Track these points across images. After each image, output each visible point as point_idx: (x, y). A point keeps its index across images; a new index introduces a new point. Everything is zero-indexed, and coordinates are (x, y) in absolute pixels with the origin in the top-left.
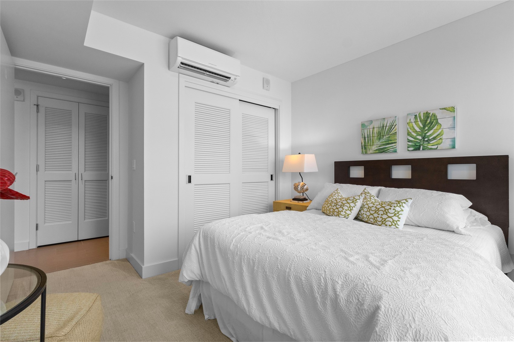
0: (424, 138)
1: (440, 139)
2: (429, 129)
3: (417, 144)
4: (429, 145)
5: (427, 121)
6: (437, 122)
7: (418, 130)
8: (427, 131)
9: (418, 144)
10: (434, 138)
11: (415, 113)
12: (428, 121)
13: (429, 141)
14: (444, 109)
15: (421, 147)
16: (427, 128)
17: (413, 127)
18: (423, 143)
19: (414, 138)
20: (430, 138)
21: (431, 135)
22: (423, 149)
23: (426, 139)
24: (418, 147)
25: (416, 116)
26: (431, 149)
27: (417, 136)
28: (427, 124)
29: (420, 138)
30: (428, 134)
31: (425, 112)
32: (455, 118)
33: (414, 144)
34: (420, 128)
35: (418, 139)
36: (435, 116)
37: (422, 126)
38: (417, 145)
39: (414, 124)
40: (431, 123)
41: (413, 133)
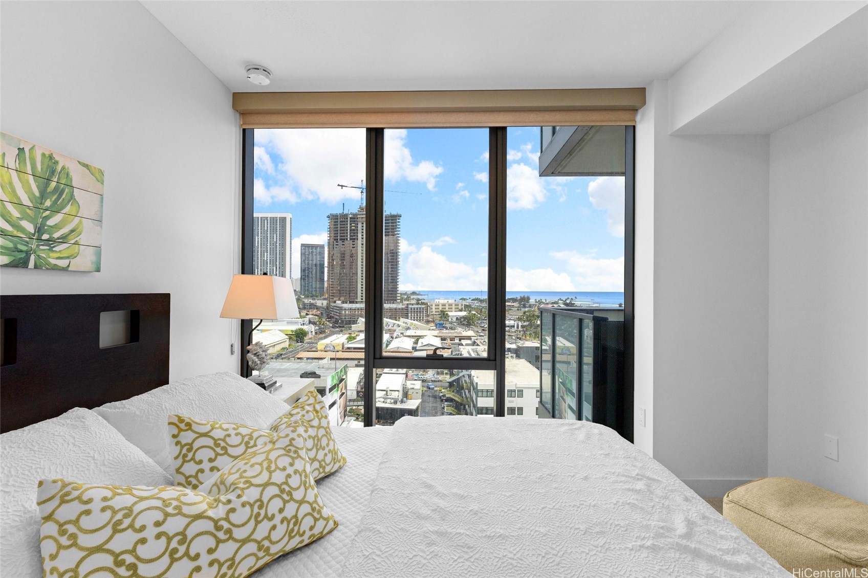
0: (40, 230)
1: (76, 243)
2: (56, 209)
3: (20, 247)
4: (52, 255)
5: (49, 180)
6: (72, 197)
7: (26, 201)
8: (48, 213)
9: (24, 248)
10: (64, 239)
11: (20, 141)
12: (53, 185)
13: (51, 242)
14: (86, 166)
15: (32, 258)
16: (48, 203)
17: (11, 183)
18: (38, 246)
19: (12, 226)
20: (56, 235)
21: (57, 227)
22: (36, 267)
23: (45, 237)
24: (23, 255)
25: (21, 150)
26: (55, 268)
27: (21, 219)
28: (49, 190)
29: (30, 228)
30: (51, 222)
31: (47, 153)
32: (102, 199)
33: (11, 245)
34: (32, 197)
35: (22, 230)
36: (68, 175)
37: (37, 194)
38: (21, 251)
39: (14, 173)
40: (59, 192)
41: (10, 207)
